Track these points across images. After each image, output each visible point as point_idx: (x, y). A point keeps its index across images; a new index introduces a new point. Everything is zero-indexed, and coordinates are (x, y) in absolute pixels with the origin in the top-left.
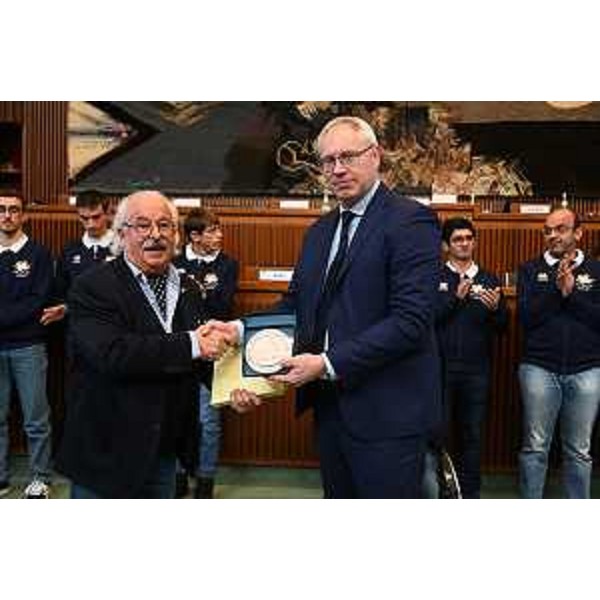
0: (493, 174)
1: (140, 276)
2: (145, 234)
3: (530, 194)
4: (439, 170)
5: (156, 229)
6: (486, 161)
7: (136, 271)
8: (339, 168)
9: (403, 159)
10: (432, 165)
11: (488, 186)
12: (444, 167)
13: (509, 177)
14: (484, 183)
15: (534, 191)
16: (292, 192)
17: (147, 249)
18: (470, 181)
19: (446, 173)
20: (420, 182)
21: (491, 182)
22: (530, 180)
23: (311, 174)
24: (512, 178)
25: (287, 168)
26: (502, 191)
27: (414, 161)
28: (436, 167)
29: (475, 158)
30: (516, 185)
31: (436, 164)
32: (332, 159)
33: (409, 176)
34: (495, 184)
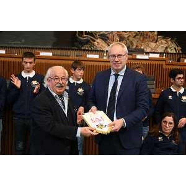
0: (166, 44)
1: (56, 96)
2: (57, 82)
3: (181, 52)
4: (144, 41)
5: (61, 80)
6: (164, 38)
7: (54, 94)
8: (117, 59)
9: (130, 36)
10: (142, 39)
11: (164, 49)
12: (146, 40)
13: (172, 45)
14: (162, 47)
15: (182, 51)
16: (83, 48)
17: (57, 87)
18: (157, 46)
19: (147, 42)
20: (137, 46)
21: (165, 47)
22: (180, 47)
23: (91, 41)
24: (174, 45)
25: (81, 38)
26: (170, 51)
27: (134, 37)
28: (143, 40)
29: (159, 37)
30: (175, 49)
31: (143, 38)
32: (114, 56)
33: (132, 43)
34: (167, 48)
